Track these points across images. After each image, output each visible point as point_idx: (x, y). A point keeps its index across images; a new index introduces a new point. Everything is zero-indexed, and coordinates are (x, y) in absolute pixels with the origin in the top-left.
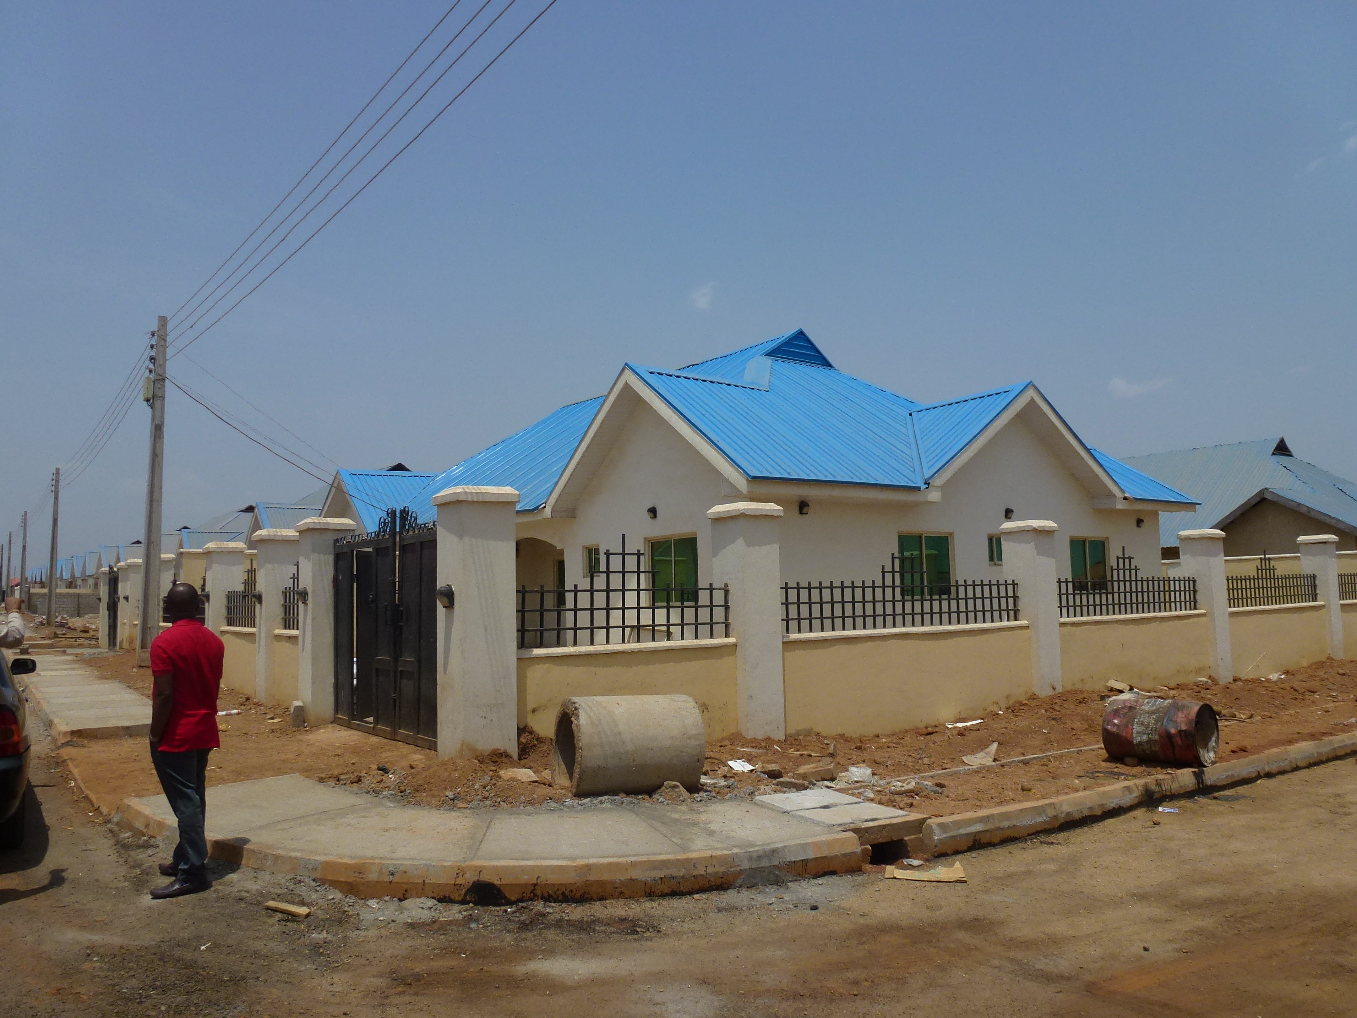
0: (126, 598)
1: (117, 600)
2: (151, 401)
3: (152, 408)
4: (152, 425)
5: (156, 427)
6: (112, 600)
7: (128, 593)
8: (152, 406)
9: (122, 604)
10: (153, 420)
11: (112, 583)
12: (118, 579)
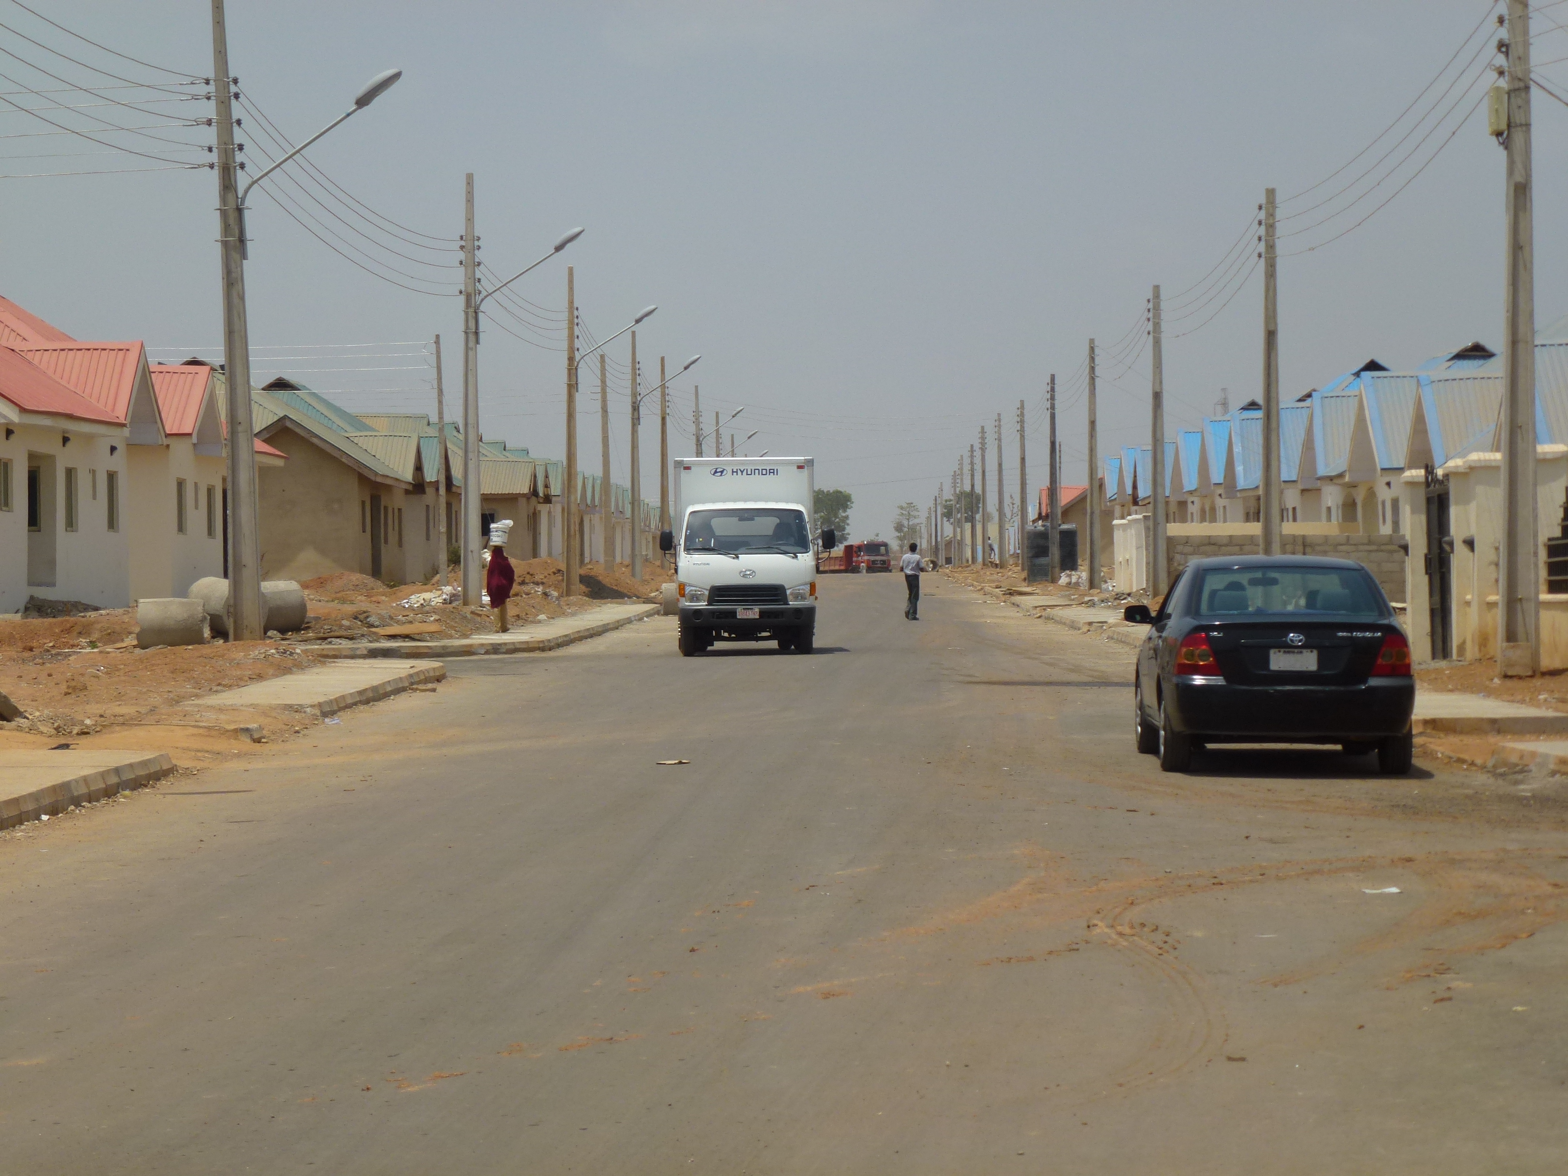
0: (1470, 544)
1: (1447, 548)
2: (1505, 135)
3: (1506, 148)
4: (1508, 182)
5: (1516, 190)
6: (1436, 550)
7: (1473, 531)
8: (1507, 145)
9: (1459, 559)
10: (1511, 171)
11: (1434, 507)
12: (1448, 499)
